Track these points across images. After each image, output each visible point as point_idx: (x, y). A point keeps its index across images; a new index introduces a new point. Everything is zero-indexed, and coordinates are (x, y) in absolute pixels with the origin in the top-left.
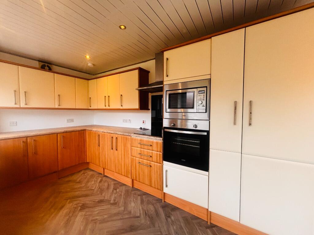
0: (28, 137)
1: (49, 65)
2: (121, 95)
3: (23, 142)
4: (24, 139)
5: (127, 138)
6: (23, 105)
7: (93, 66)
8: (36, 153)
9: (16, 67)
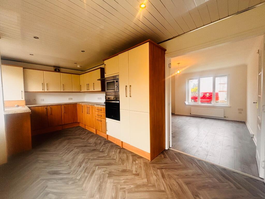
0: (48, 106)
1: (59, 68)
2: (94, 83)
3: (45, 108)
4: (46, 107)
5: (93, 107)
6: (46, 90)
7: (80, 67)
8: (51, 114)
9: (42, 71)
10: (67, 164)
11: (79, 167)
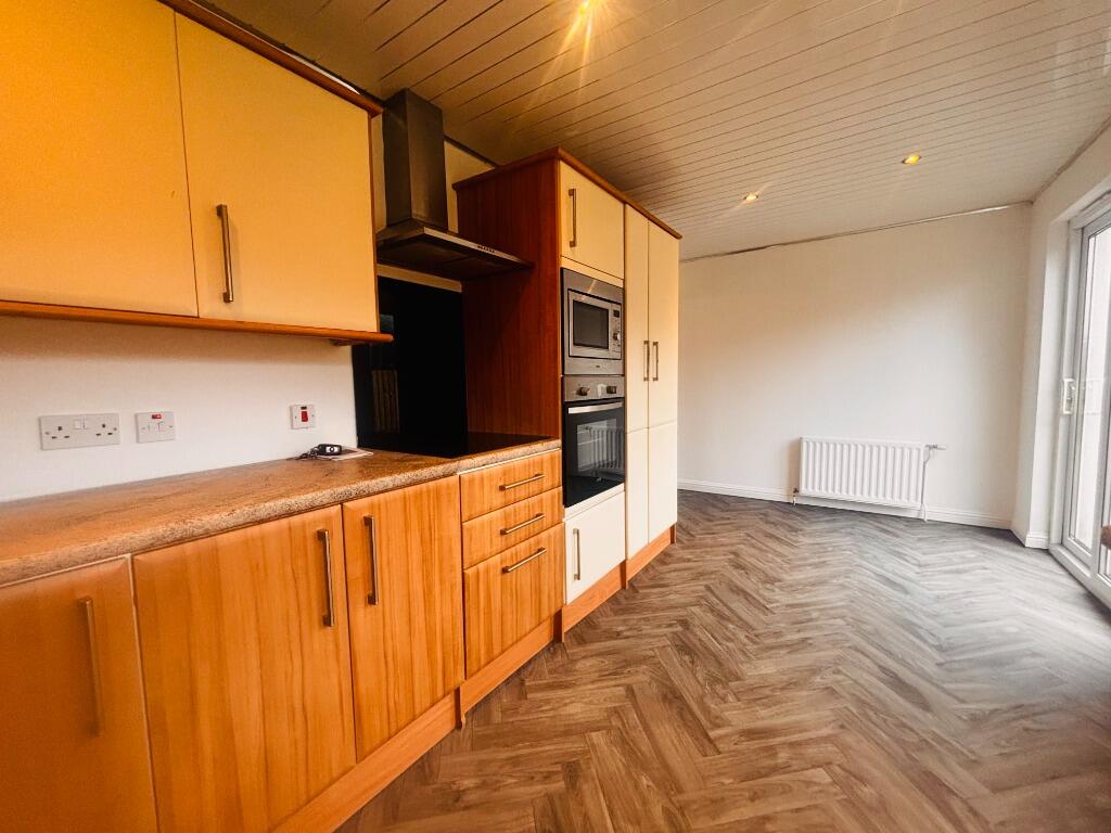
10: (838, 682)
11: (810, 641)
